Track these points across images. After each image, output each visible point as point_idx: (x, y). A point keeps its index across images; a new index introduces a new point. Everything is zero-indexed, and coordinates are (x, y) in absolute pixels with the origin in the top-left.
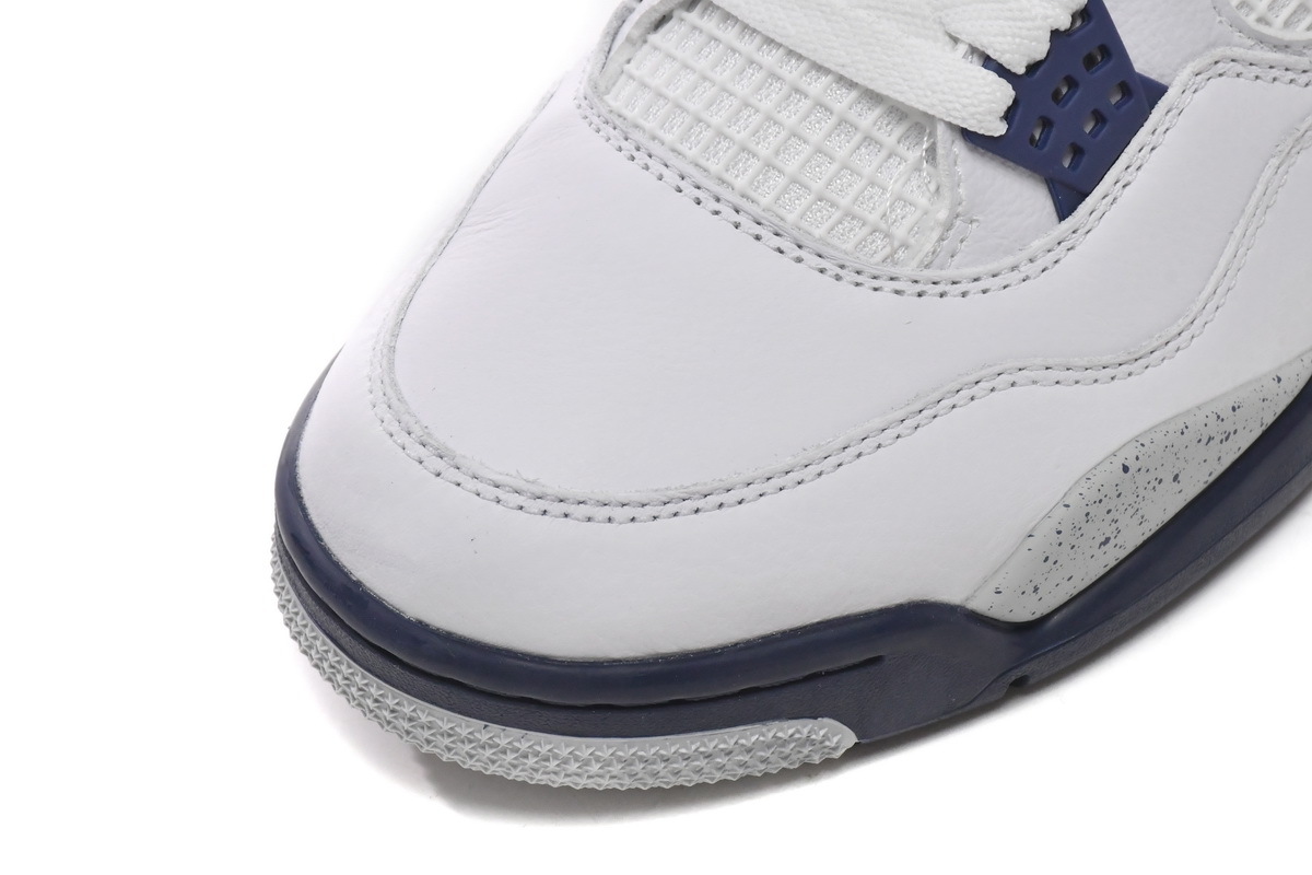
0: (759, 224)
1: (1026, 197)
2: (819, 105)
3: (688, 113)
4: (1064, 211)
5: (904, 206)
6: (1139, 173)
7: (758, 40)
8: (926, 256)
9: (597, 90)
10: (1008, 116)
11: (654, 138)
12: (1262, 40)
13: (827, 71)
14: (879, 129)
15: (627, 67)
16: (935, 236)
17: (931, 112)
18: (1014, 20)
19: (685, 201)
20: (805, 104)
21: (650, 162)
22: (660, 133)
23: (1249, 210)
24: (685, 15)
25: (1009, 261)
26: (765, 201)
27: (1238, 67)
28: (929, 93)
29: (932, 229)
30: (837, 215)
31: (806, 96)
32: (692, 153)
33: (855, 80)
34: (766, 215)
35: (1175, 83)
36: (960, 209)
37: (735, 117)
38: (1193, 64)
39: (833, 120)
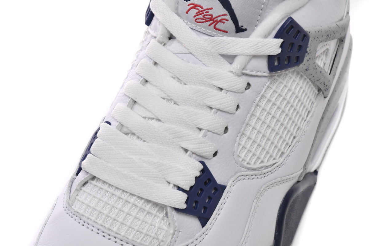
0: (122, 241)
1: (193, 222)
2: (134, 205)
3: (97, 210)
4: (203, 224)
5: (161, 230)
6: (222, 211)
7: (114, 188)
8: (169, 243)
9: (69, 204)
10: (187, 202)
11: (88, 218)
12: (249, 169)
13: (135, 195)
14: (151, 209)
15: (77, 197)
16: (170, 237)
17: (165, 204)
18: (185, 176)
19: (100, 236)
20: (130, 205)
21: (89, 226)
22: (90, 217)
23: (251, 215)
24: (92, 182)
25: (191, 241)
26: (123, 234)
27: (243, 177)
28: (164, 199)
29: (169, 236)
30: (143, 235)
31: (130, 203)
32: (100, 222)
33: (143, 197)
34: (123, 238)
35: (228, 185)
36: (176, 229)
37: (111, 211)
38: (232, 179)
39: (138, 209)
